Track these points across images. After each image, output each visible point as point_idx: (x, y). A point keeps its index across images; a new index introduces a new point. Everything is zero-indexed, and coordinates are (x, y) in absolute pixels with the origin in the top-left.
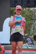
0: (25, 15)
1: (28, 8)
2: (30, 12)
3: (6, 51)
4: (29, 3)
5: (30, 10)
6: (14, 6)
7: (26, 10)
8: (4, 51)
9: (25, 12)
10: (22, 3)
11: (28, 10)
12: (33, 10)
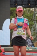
0: (26, 15)
1: (28, 8)
2: (30, 12)
3: (6, 53)
4: (30, 3)
5: (30, 11)
6: (14, 6)
7: (26, 10)
8: (3, 53)
9: (25, 12)
10: (23, 3)
11: (29, 11)
12: (34, 11)
